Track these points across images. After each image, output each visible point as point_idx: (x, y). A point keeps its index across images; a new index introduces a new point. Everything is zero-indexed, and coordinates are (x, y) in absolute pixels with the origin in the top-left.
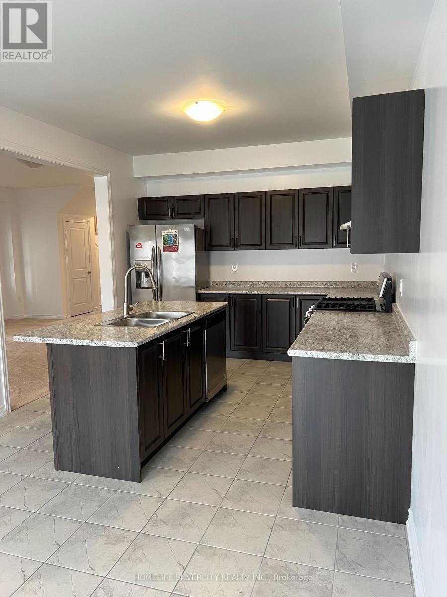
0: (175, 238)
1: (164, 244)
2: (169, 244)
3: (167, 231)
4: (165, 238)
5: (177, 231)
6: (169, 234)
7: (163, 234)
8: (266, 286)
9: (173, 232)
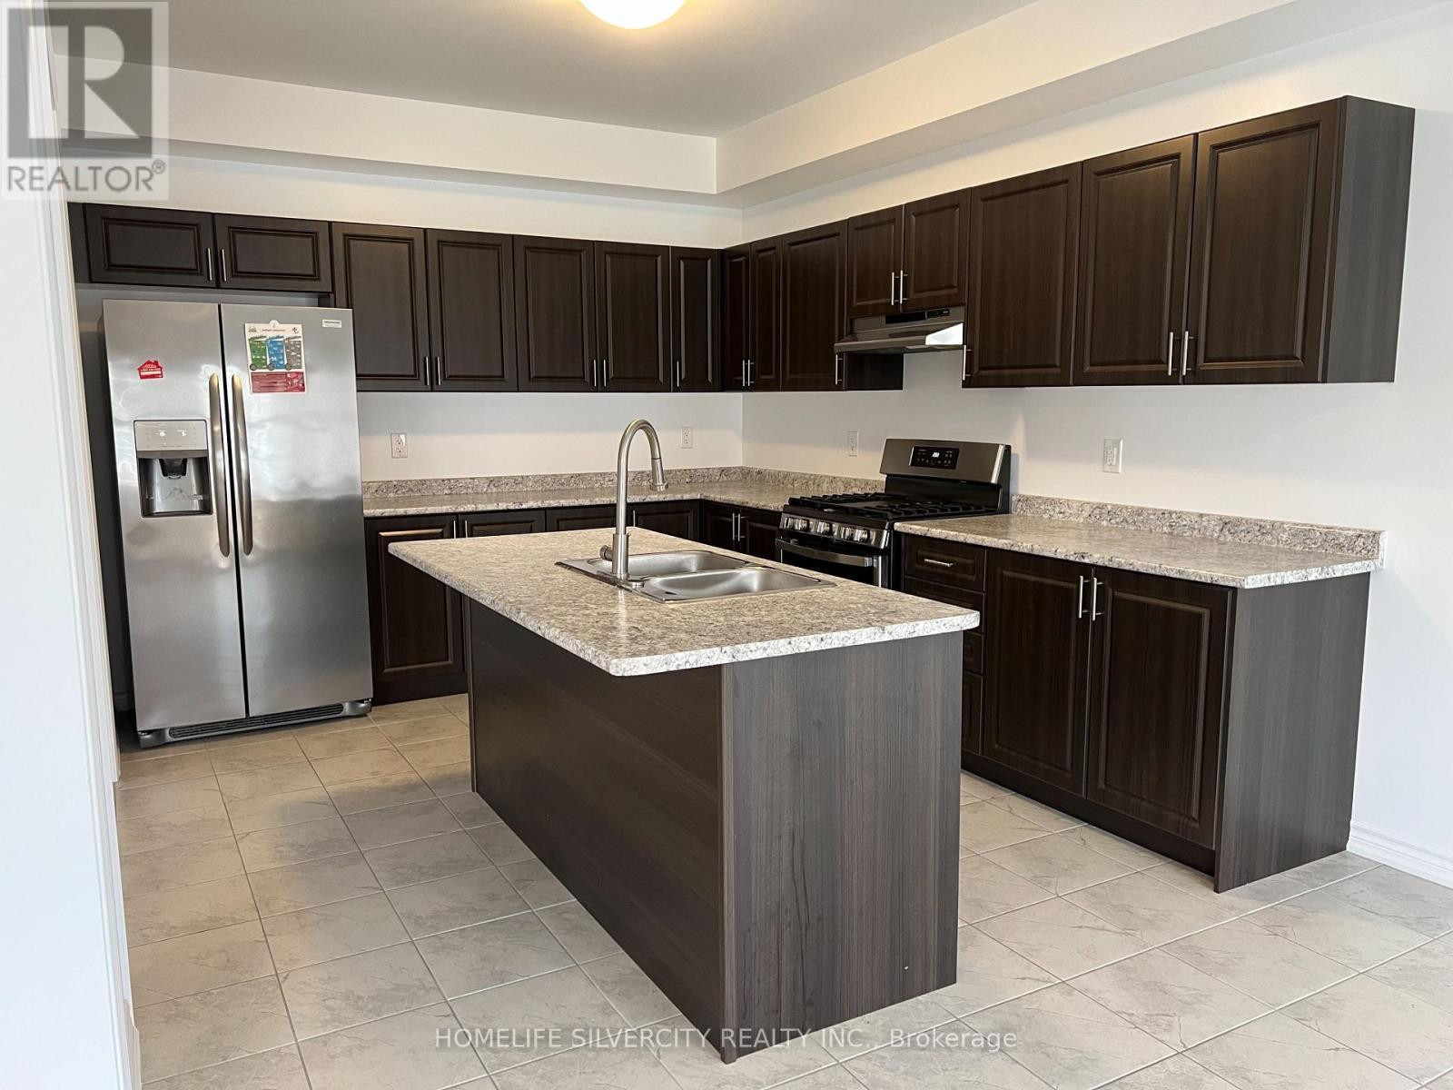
0: (292, 346)
1: (253, 367)
2: (273, 365)
3: (263, 326)
4: (257, 346)
5: (299, 327)
6: (270, 335)
7: (249, 336)
8: (494, 490)
9: (288, 331)
